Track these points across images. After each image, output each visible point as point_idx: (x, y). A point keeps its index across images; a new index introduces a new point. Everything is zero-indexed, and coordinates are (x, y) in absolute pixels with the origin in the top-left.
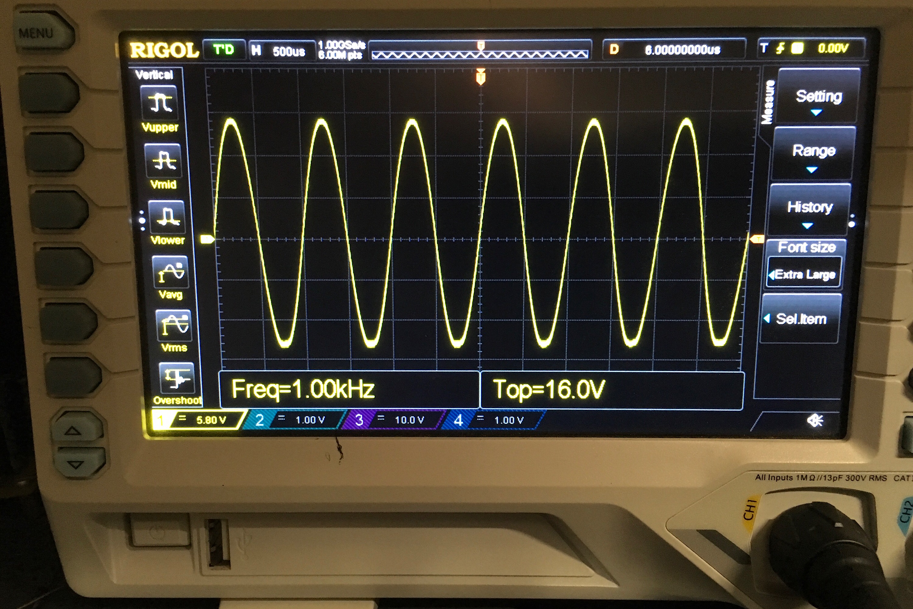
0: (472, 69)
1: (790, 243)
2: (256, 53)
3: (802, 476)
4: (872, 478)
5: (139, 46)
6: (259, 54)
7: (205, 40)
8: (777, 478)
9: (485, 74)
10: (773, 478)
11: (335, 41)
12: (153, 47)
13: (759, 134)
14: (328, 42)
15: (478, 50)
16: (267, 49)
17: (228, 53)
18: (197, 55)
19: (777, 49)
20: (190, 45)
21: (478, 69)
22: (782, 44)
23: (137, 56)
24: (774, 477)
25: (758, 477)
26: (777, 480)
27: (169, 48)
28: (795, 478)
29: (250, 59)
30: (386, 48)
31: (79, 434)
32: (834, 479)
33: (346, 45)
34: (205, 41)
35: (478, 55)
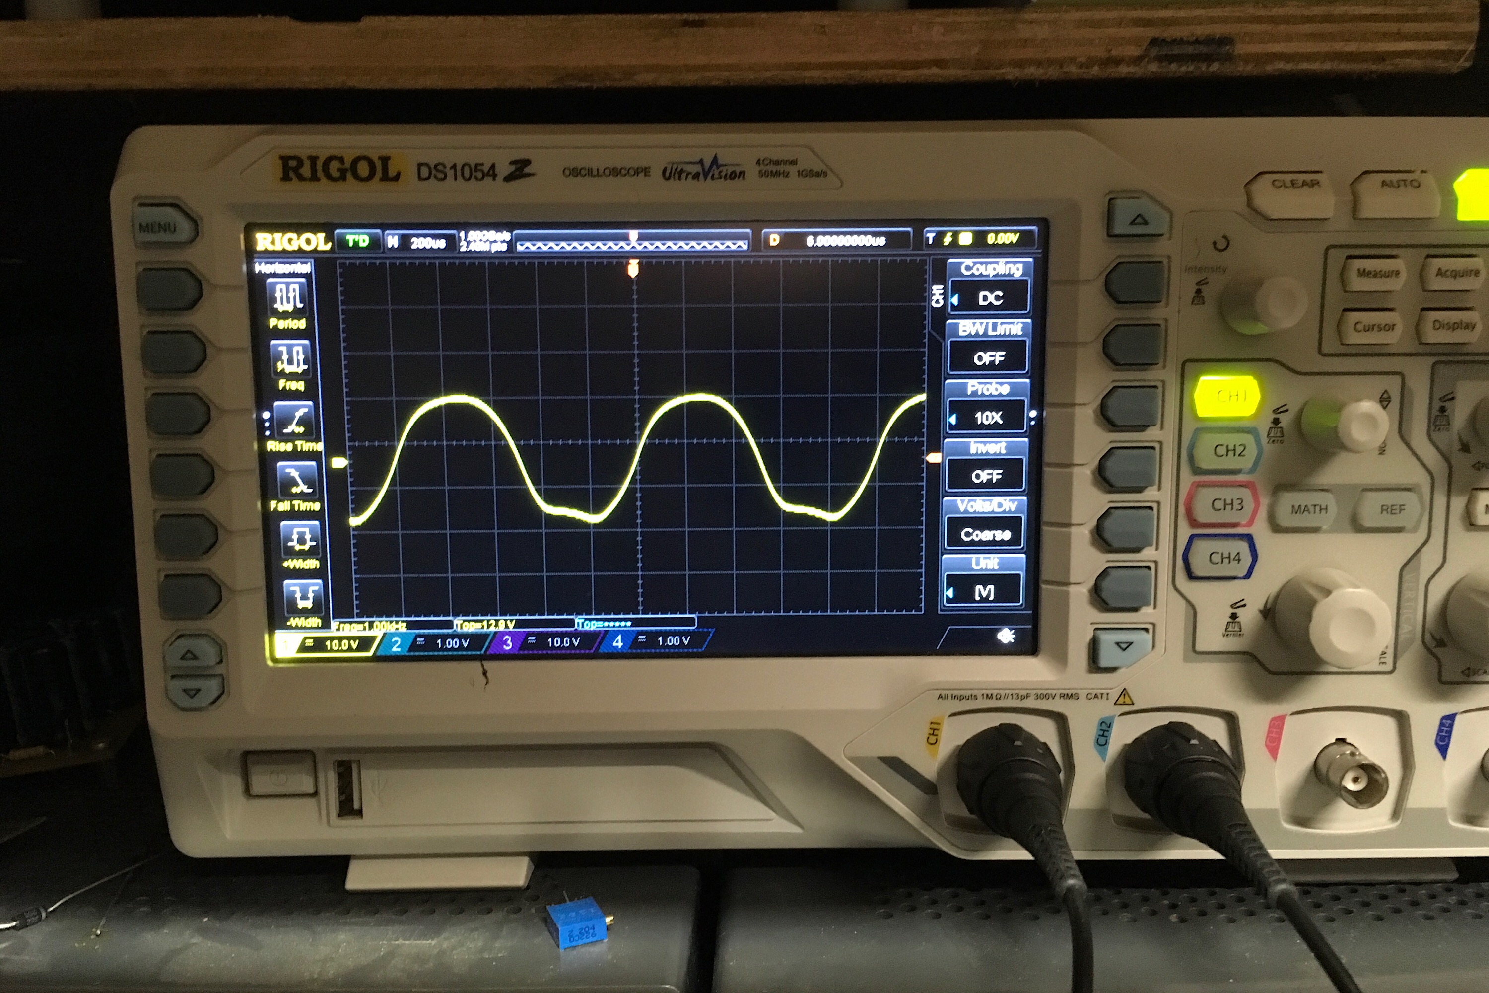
0: (624, 261)
2: (393, 246)
3: (987, 695)
4: (1063, 696)
5: (265, 237)
6: (396, 245)
9: (637, 266)
10: (957, 697)
11: (478, 232)
12: (282, 239)
13: (929, 329)
14: (471, 232)
15: (630, 241)
16: (405, 241)
17: (362, 244)
18: (328, 247)
19: (945, 240)
20: (321, 236)
21: (631, 261)
22: (949, 235)
23: (263, 249)
25: (940, 697)
26: (961, 699)
27: (298, 239)
28: (980, 697)
29: (386, 251)
30: (533, 239)
31: (195, 658)
32: (1023, 698)
33: (489, 237)
34: (338, 233)
35: (631, 246)
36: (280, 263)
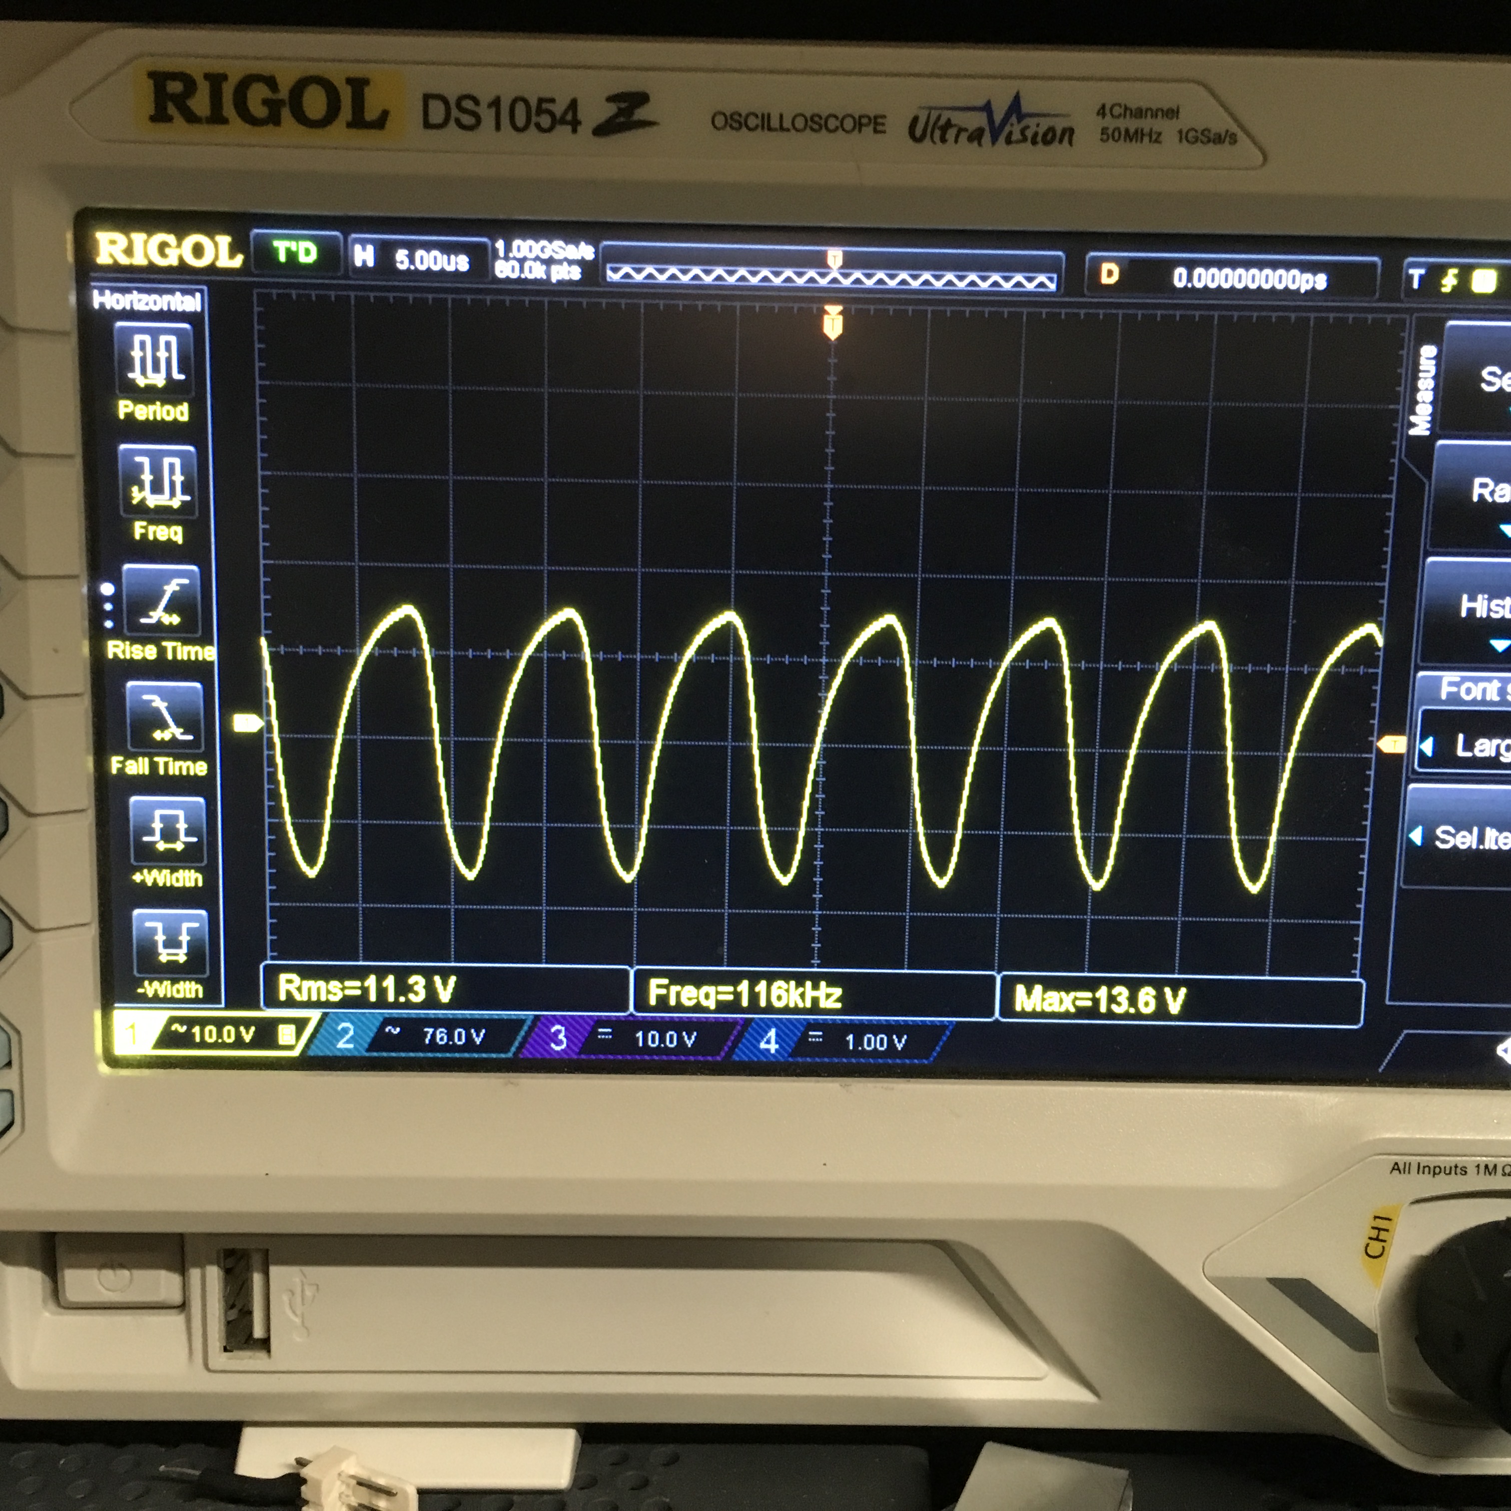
0: (815, 306)
1: (1464, 680)
2: (364, 262)
3: (1486, 1167)
5: (113, 239)
6: (371, 263)
7: (256, 231)
8: (1435, 1171)
9: (841, 318)
10: (1427, 1169)
11: (530, 242)
12: (146, 242)
13: (1403, 456)
14: (516, 243)
15: (828, 267)
16: (385, 252)
17: (303, 259)
18: (238, 261)
19: (1444, 282)
20: (224, 240)
21: (828, 308)
22: (1453, 272)
23: (110, 261)
24: (1429, 1168)
25: (1396, 1167)
26: (1434, 1174)
27: (179, 245)
28: (1472, 1170)
29: (350, 274)
30: (638, 258)
33: (553, 251)
34: (258, 234)
35: (829, 278)
36: (141, 290)
